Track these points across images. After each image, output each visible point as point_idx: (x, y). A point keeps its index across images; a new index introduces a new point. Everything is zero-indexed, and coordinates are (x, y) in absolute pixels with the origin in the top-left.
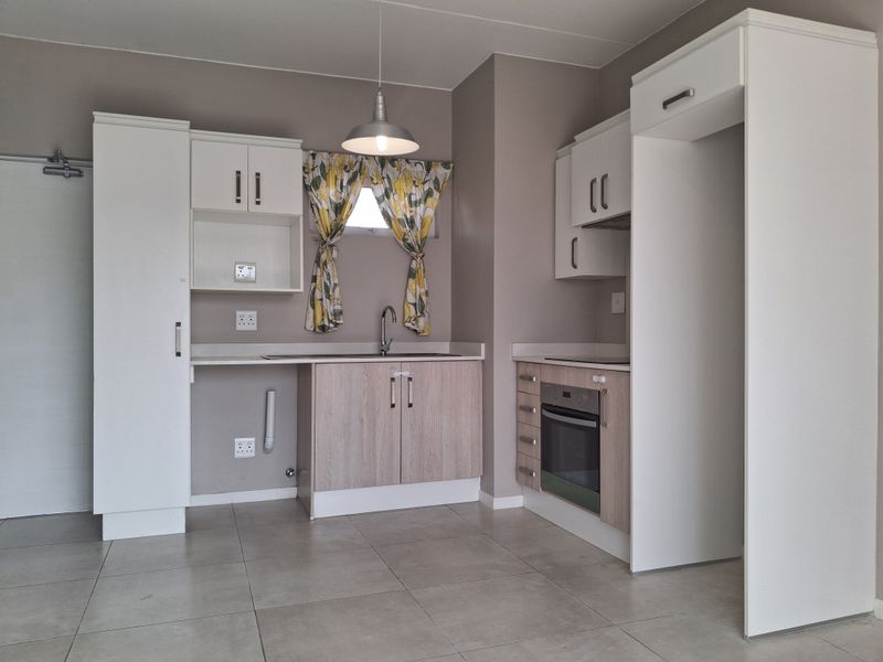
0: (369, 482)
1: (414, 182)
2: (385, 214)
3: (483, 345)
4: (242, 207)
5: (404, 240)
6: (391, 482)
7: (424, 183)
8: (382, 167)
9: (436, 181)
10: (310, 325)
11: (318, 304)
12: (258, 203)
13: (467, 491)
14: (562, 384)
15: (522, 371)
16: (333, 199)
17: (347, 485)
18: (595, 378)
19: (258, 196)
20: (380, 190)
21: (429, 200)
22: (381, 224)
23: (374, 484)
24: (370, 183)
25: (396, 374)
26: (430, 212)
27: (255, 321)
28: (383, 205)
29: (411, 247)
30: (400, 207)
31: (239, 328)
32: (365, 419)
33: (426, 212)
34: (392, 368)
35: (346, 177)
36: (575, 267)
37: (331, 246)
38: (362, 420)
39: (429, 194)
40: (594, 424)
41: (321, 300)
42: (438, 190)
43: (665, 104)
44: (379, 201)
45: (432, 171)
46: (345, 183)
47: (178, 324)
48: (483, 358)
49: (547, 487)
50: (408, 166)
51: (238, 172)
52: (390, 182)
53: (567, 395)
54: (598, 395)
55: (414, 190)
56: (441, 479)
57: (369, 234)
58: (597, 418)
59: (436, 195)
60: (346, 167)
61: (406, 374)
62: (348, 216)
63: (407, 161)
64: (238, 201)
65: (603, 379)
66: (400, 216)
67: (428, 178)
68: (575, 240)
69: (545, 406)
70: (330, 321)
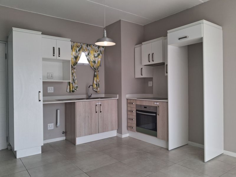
0: (91, 134)
1: (95, 51)
2: (88, 60)
3: (118, 95)
4: (55, 57)
5: (93, 67)
6: (96, 133)
7: (98, 51)
8: (87, 47)
9: (101, 51)
10: (68, 90)
11: (71, 85)
12: (59, 56)
13: (114, 133)
14: (143, 104)
15: (129, 101)
16: (74, 55)
17: (85, 135)
18: (155, 103)
19: (59, 54)
20: (87, 53)
21: (99, 56)
22: (87, 62)
23: (92, 134)
24: (84, 51)
25: (97, 104)
26: (100, 60)
27: (53, 90)
28: (87, 57)
29: (95, 69)
30: (92, 58)
31: (48, 92)
32: (89, 116)
33: (98, 59)
34: (96, 102)
35: (78, 49)
36: (142, 75)
37: (74, 68)
39: (99, 55)
40: (155, 115)
41: (72, 83)
42: (101, 53)
43: (179, 39)
44: (86, 56)
45: (100, 48)
46: (77, 51)
47: (40, 92)
48: (118, 98)
49: (138, 131)
50: (94, 47)
51: (54, 48)
52: (89, 51)
53: (145, 107)
54: (156, 108)
55: (95, 53)
56: (108, 131)
57: (83, 65)
58: (156, 113)
59: (101, 55)
60: (78, 46)
61: (100, 103)
62: (78, 60)
63: (94, 45)
64: (54, 56)
65: (158, 104)
66: (92, 60)
67: (98, 50)
68: (142, 68)
69: (137, 110)
70: (75, 89)
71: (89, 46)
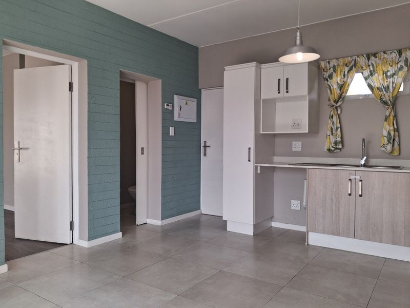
0: (336, 233)
1: (390, 64)
2: (370, 86)
5: (381, 99)
6: (348, 236)
7: (398, 63)
8: (369, 59)
9: (406, 61)
11: (328, 138)
12: (287, 92)
16: (339, 82)
19: (287, 89)
20: (367, 73)
21: (400, 73)
22: (368, 92)
23: (338, 235)
24: (360, 70)
25: (352, 177)
27: (300, 146)
28: (368, 81)
29: (385, 103)
30: (377, 81)
32: (334, 200)
33: (397, 80)
34: (350, 174)
35: (347, 69)
37: (336, 108)
38: (332, 200)
39: (400, 69)
41: (329, 136)
42: (407, 65)
44: (366, 79)
45: (403, 55)
46: (346, 73)
47: (249, 149)
50: (386, 55)
51: (279, 80)
52: (373, 68)
55: (390, 68)
59: (405, 69)
60: (346, 65)
61: (358, 177)
62: (347, 91)
63: (384, 52)
64: (279, 93)
66: (379, 86)
67: (400, 60)
70: (332, 147)
71: (373, 58)
